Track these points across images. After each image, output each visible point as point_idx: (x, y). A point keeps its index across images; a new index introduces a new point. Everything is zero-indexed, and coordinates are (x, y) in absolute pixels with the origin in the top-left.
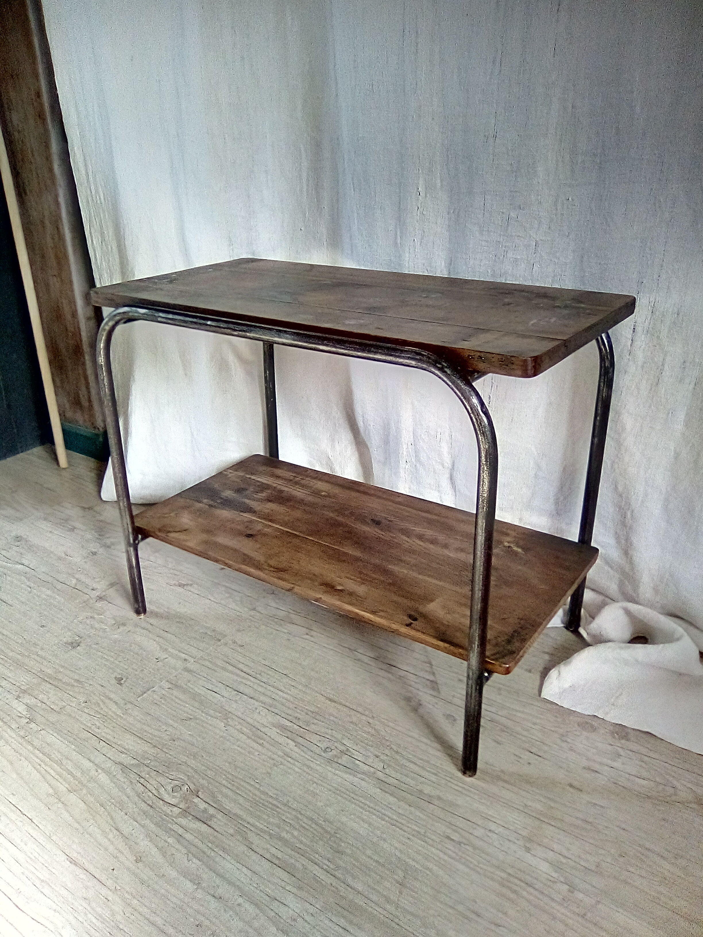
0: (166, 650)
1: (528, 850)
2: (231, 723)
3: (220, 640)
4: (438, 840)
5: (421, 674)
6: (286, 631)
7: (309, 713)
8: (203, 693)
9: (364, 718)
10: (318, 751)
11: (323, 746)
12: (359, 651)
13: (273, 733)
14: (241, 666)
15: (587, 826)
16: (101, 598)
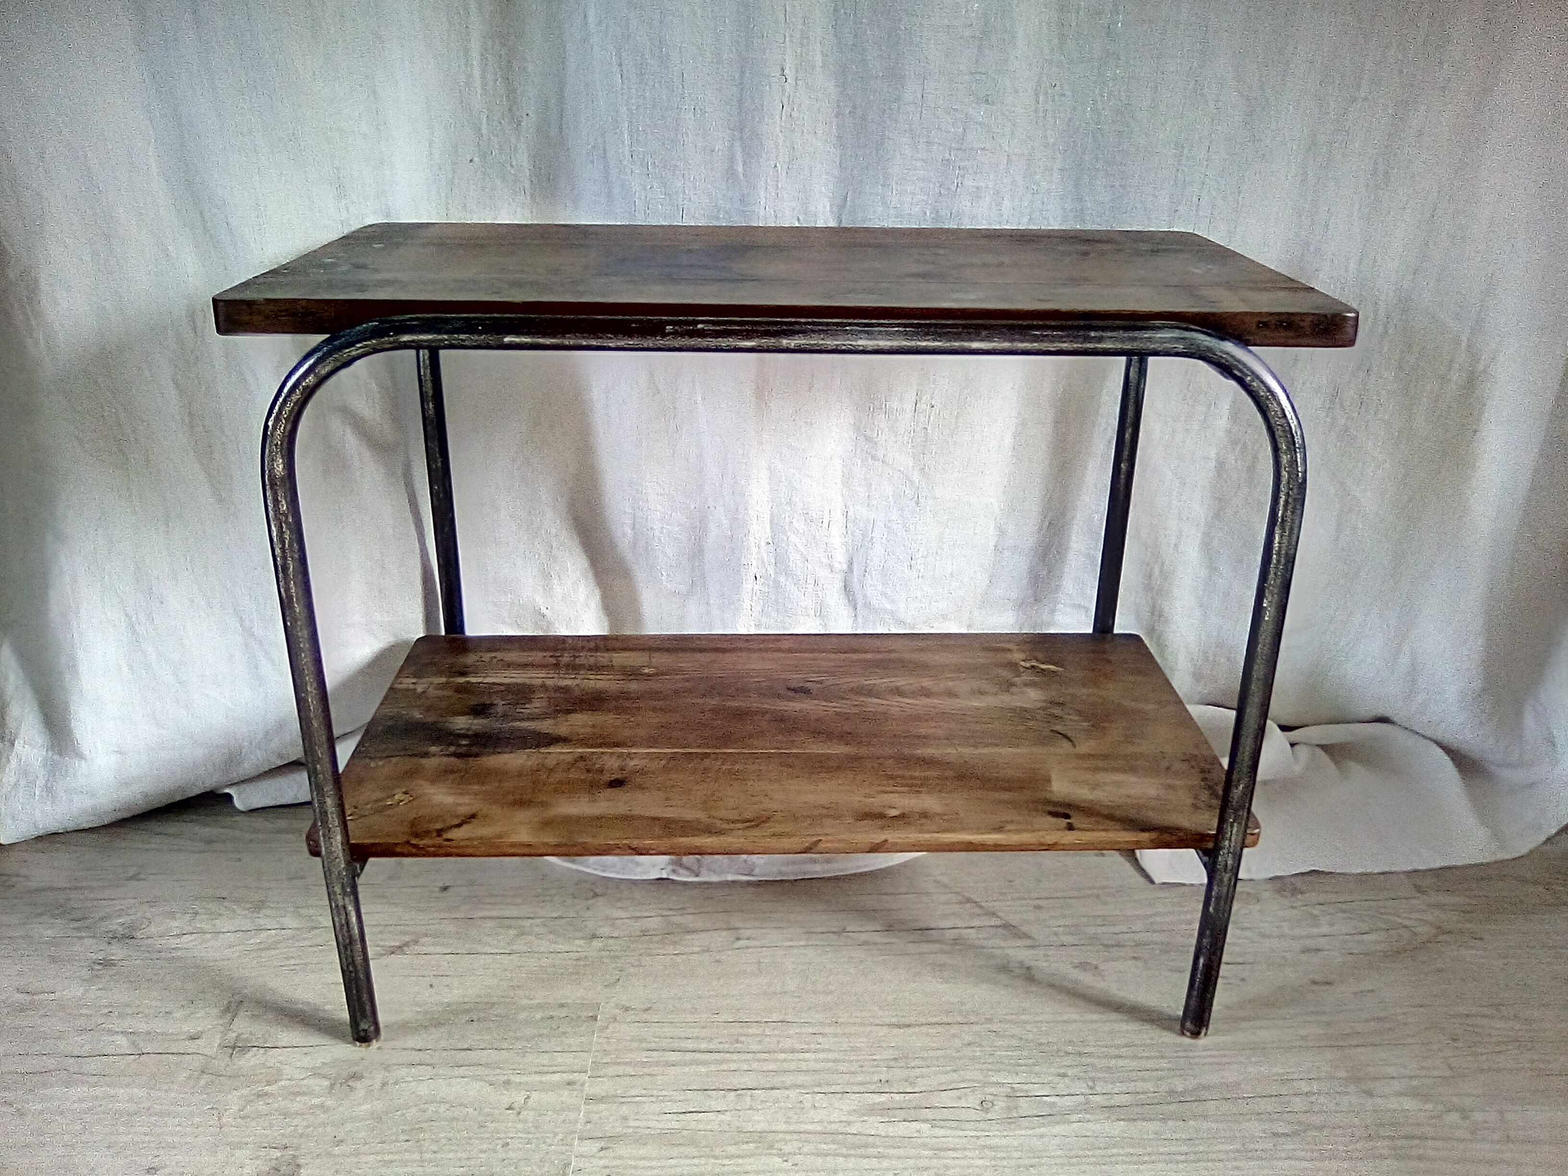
0: (507, 1083)
1: (1370, 1094)
2: (787, 1148)
3: (595, 1018)
4: (1270, 1146)
5: (976, 923)
6: (697, 949)
7: (892, 1063)
8: (677, 1125)
9: (976, 1028)
10: (973, 1115)
11: (973, 1100)
12: (848, 929)
13: (873, 1125)
14: (689, 1045)
15: (1387, 1025)
16: (237, 1047)
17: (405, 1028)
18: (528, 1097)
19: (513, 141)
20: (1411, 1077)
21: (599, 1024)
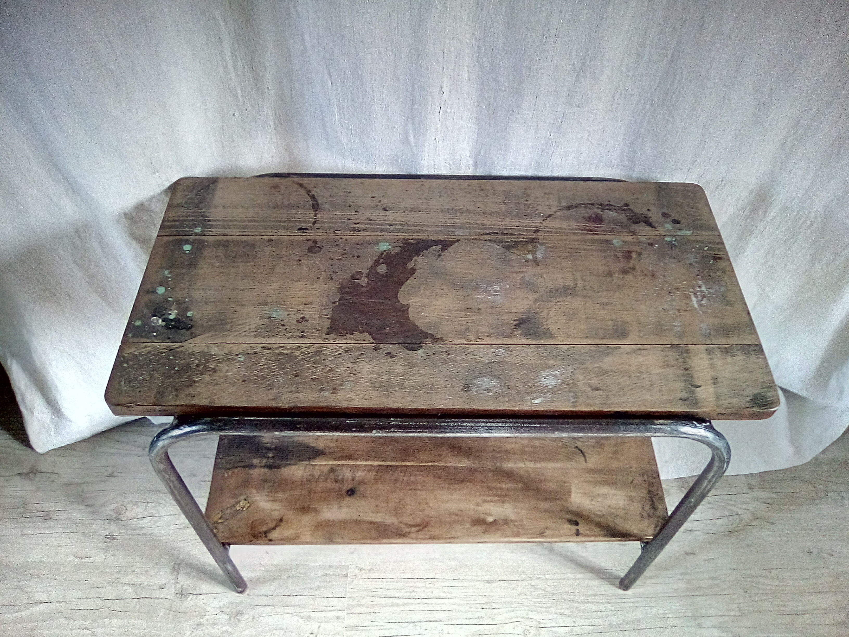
0: (309, 617)
1: (700, 626)
9: (526, 583)
11: (520, 630)
15: (716, 582)
16: (183, 594)
17: (259, 581)
18: (319, 627)
19: (260, 102)
20: (721, 616)
21: (349, 579)
